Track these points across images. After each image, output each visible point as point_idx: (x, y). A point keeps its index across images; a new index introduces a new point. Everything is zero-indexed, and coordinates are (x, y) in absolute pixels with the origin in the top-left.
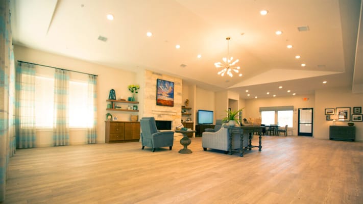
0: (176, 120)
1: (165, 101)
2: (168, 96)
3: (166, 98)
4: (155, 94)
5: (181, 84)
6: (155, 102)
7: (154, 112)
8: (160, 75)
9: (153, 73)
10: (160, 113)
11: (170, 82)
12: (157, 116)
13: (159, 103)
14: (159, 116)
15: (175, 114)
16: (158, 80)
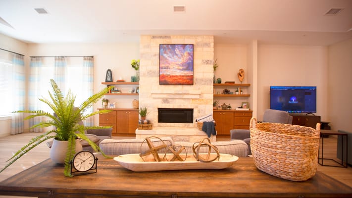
0: (201, 107)
1: (176, 76)
2: (181, 68)
3: (176, 71)
4: (156, 68)
5: (212, 44)
6: (157, 79)
7: (154, 96)
8: (166, 37)
9: (154, 37)
10: (165, 96)
11: (184, 45)
12: (160, 100)
13: (164, 81)
14: (166, 101)
15: (198, 97)
16: (161, 46)
